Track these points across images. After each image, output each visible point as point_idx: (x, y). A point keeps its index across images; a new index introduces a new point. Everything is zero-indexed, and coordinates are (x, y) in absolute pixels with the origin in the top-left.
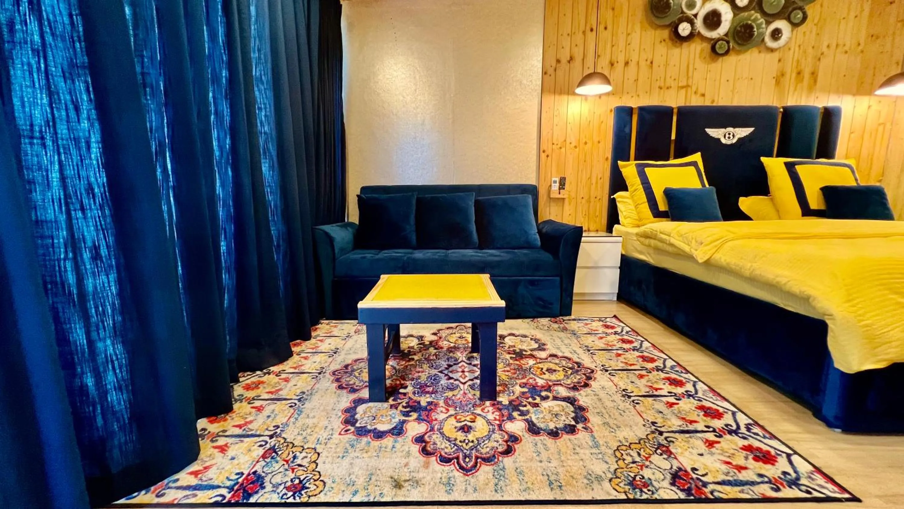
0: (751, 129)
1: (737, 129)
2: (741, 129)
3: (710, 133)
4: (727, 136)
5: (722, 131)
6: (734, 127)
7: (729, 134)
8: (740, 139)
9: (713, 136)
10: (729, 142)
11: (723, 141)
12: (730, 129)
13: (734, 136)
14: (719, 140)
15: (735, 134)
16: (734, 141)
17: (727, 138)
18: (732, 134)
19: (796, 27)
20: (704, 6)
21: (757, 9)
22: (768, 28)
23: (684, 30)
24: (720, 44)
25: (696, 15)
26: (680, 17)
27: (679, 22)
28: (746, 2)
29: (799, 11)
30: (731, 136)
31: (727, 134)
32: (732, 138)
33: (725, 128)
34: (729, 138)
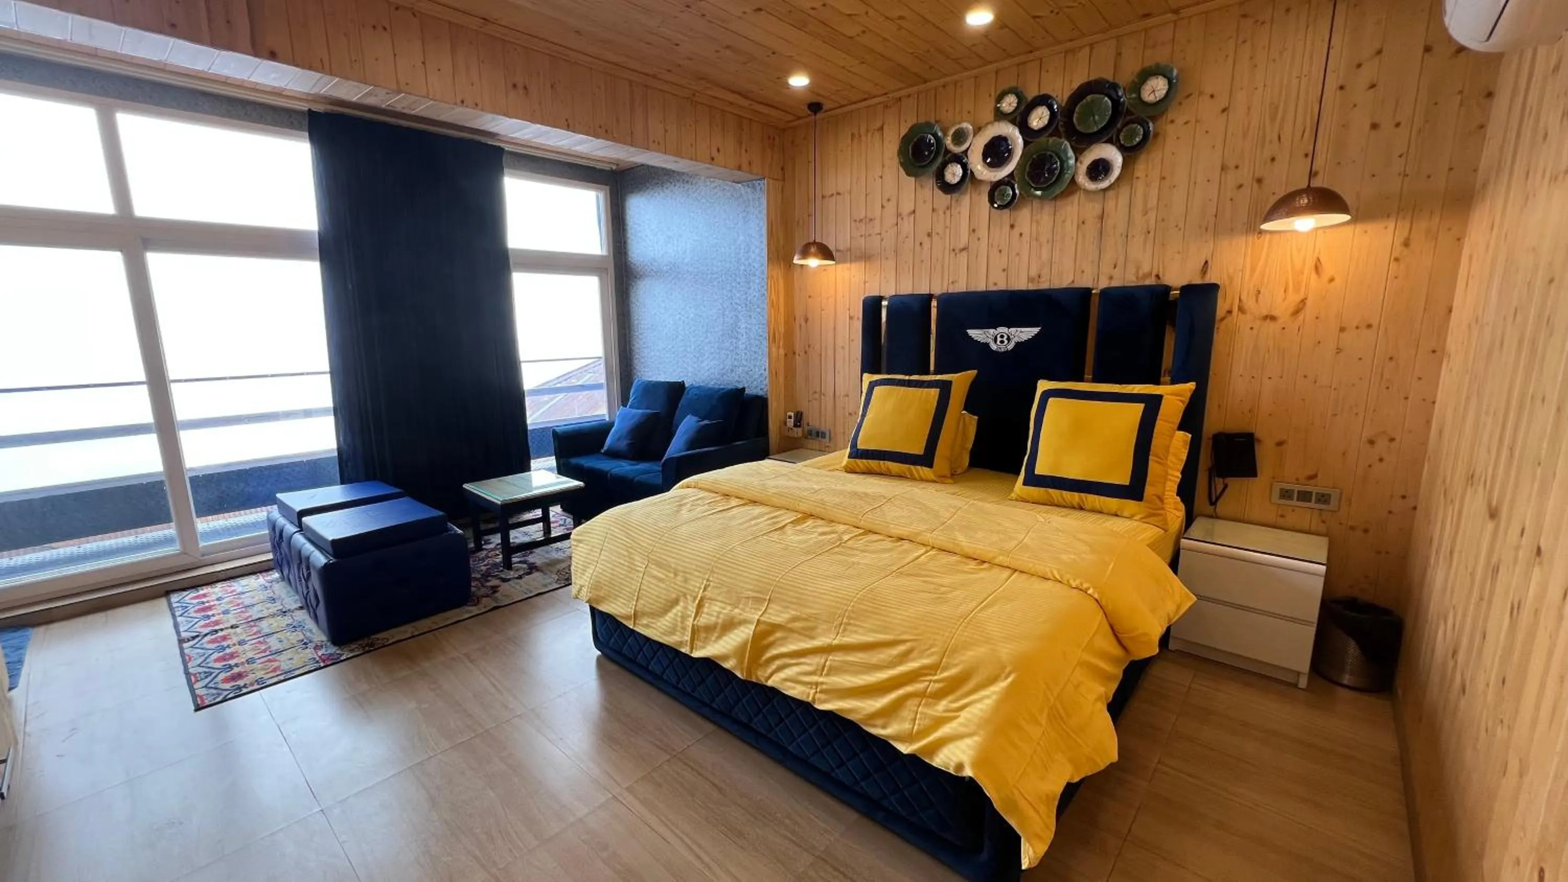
0: (1035, 330)
1: (1013, 330)
2: (1018, 329)
3: (973, 336)
4: (999, 339)
5: (992, 331)
7: (1002, 337)
8: (1018, 344)
9: (979, 340)
10: (1003, 349)
11: (994, 347)
12: (1003, 330)
13: (1009, 339)
14: (987, 345)
15: (1011, 337)
16: (1010, 347)
17: (998, 343)
18: (1006, 337)
19: (1130, 152)
20: (978, 137)
21: (1061, 129)
22: (1081, 158)
23: (954, 174)
24: (1001, 190)
25: (966, 151)
26: (947, 158)
27: (944, 166)
28: (1045, 121)
29: (1135, 125)
30: (1005, 339)
31: (998, 336)
32: (1006, 342)
33: (995, 328)
34: (1002, 342)
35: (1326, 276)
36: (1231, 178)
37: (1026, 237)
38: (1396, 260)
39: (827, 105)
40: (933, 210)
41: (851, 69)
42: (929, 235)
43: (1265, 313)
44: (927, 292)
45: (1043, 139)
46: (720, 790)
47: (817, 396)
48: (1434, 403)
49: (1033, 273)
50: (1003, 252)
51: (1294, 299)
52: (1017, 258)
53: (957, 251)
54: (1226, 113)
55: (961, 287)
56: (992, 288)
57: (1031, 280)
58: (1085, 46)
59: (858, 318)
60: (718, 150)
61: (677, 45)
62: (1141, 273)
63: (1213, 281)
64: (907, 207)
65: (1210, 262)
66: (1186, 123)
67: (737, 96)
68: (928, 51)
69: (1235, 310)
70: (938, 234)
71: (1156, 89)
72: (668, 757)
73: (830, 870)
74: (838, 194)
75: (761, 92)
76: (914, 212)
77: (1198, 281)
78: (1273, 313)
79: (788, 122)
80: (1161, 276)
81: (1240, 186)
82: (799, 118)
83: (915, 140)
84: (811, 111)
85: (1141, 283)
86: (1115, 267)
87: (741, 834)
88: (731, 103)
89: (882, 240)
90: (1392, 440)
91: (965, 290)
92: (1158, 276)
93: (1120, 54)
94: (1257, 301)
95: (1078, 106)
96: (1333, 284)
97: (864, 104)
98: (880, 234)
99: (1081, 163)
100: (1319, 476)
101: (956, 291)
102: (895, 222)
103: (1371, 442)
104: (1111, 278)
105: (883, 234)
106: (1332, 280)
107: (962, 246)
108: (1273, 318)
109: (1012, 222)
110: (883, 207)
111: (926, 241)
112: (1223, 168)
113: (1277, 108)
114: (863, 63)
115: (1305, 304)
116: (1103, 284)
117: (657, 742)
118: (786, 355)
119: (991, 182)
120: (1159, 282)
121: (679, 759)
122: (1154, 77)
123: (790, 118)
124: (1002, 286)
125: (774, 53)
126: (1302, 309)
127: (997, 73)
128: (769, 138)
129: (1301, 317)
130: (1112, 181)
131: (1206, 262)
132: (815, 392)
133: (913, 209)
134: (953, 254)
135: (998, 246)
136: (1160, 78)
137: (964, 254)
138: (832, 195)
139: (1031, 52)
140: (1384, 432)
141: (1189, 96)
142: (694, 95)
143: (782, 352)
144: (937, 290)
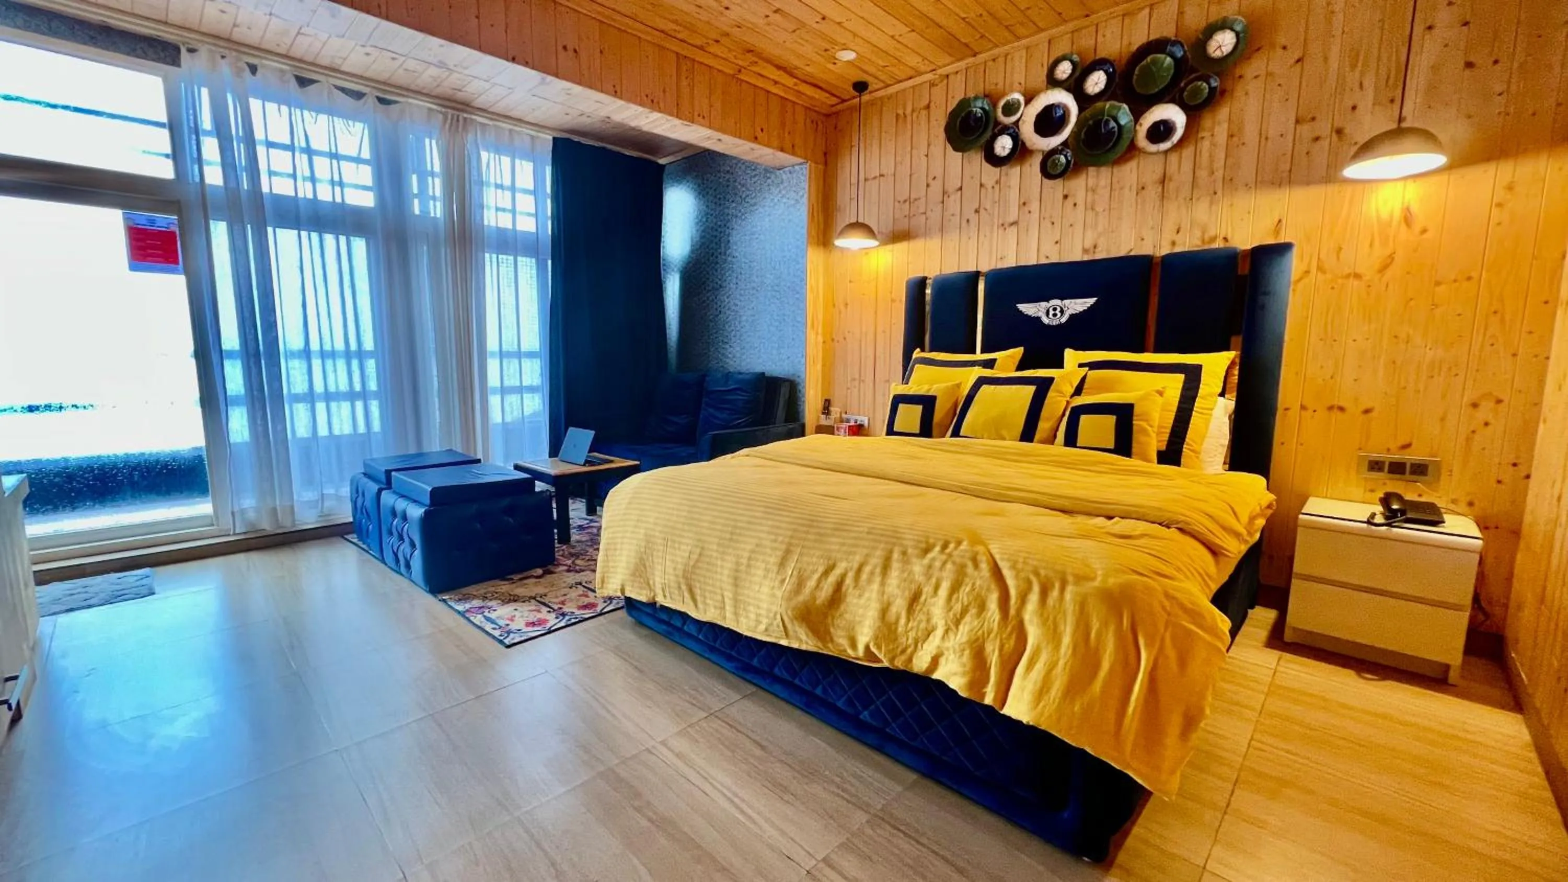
0: (1091, 301)
1: (1067, 302)
2: (1073, 301)
3: (1023, 310)
4: (1051, 312)
5: (1044, 304)
6: (1062, 298)
7: (1055, 309)
8: (1072, 316)
9: (1030, 314)
10: (1055, 322)
11: (1046, 320)
12: (1056, 302)
13: (1062, 312)
14: (1038, 319)
15: (1065, 309)
16: (1064, 320)
17: (1051, 316)
18: (1059, 309)
19: (1193, 112)
20: (1029, 106)
21: (1119, 92)
22: (1141, 121)
23: (1004, 148)
24: (1054, 160)
25: (1016, 123)
26: (996, 131)
27: (994, 138)
28: (1102, 85)
29: (1200, 83)
30: (1058, 312)
31: (1051, 310)
32: (1059, 315)
33: (1048, 301)
34: (1055, 315)
35: (1417, 228)
36: (1306, 130)
37: (1081, 207)
38: (1499, 205)
39: (873, 84)
40: (981, 185)
41: (900, 39)
42: (977, 211)
43: (1347, 271)
44: (975, 269)
45: (1099, 105)
46: (763, 748)
47: (856, 383)
48: (1548, 358)
49: (1088, 244)
50: (1056, 224)
51: (1379, 253)
52: (1071, 229)
53: (1006, 225)
54: (1300, 63)
55: (1010, 262)
56: (1044, 261)
57: (1085, 251)
58: (1146, 6)
59: (901, 301)
60: (762, 130)
61: (727, 8)
62: (1207, 237)
63: (1287, 240)
64: (953, 183)
65: (1284, 222)
66: (1256, 77)
67: (781, 72)
68: (981, 15)
69: (1314, 270)
70: (986, 209)
71: (1223, 43)
72: (705, 715)
73: (888, 827)
74: (882, 175)
75: (807, 68)
76: (961, 189)
77: (1271, 241)
78: (1357, 271)
79: (833, 106)
80: (1229, 237)
81: (1317, 139)
82: (844, 101)
83: (963, 114)
84: (857, 91)
85: (1206, 247)
86: (1178, 232)
87: (785, 789)
88: (776, 83)
89: (927, 219)
90: (1499, 401)
91: (1014, 265)
92: (1225, 239)
93: (1182, 13)
94: (1338, 258)
95: (1137, 68)
96: (1425, 236)
97: (910, 83)
98: (925, 213)
99: (1141, 125)
100: (1413, 446)
101: (1005, 266)
102: (941, 199)
103: (1475, 405)
104: (1173, 243)
105: (929, 213)
106: (1424, 231)
107: (1012, 220)
108: (1357, 276)
109: (1065, 193)
110: (928, 185)
111: (974, 218)
112: (1297, 121)
113: (1358, 55)
114: (913, 31)
115: (1393, 259)
116: (1165, 251)
117: (691, 700)
118: (824, 342)
119: (1043, 152)
120: (1228, 245)
121: (717, 717)
122: (1220, 32)
123: (834, 100)
124: (1054, 259)
125: (824, 19)
126: (1391, 263)
127: (1050, 42)
128: (812, 122)
129: (1389, 273)
130: (1175, 142)
131: (1280, 221)
132: (854, 380)
133: (959, 185)
134: (1001, 231)
135: (1051, 217)
136: (1228, 31)
137: (1014, 229)
138: (875, 178)
139: (1087, 16)
140: (1490, 394)
141: (1259, 49)
142: (740, 71)
143: (820, 339)
144: (984, 268)
